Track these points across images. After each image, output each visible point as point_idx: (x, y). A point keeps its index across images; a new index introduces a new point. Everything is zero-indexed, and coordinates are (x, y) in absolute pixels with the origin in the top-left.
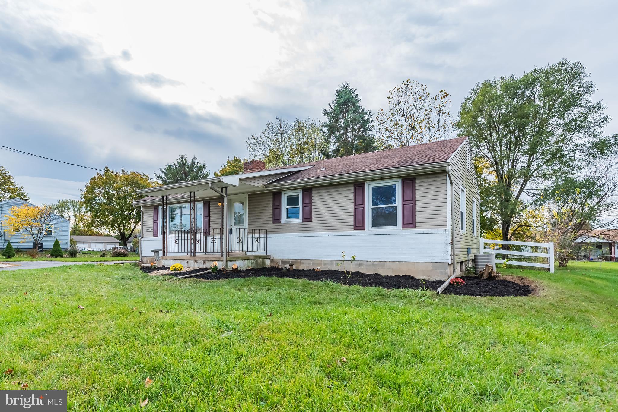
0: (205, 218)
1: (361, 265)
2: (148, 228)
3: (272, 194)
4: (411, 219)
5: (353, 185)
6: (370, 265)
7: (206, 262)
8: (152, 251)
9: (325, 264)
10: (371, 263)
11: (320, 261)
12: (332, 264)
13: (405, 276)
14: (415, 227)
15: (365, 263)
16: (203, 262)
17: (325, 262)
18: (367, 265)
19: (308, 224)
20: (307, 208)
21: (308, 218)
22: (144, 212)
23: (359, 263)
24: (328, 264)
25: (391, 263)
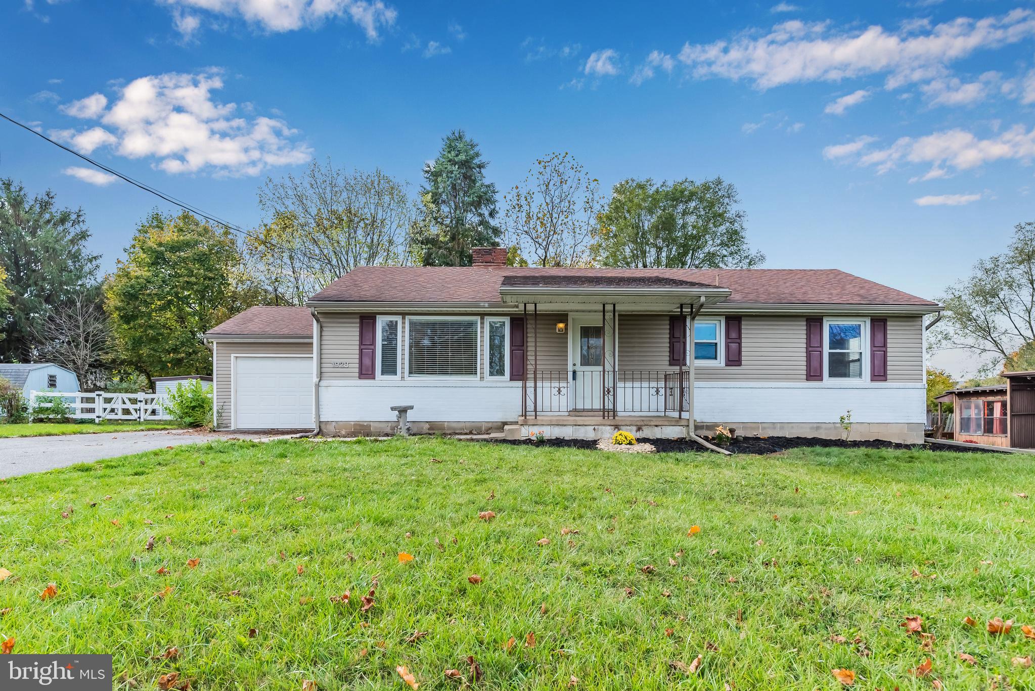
0: (514, 348)
1: (818, 428)
2: (339, 361)
3: (668, 318)
4: (883, 370)
5: (805, 319)
6: (830, 428)
7: (644, 428)
8: (393, 409)
9: (763, 429)
10: (832, 425)
11: (755, 425)
12: (775, 428)
13: (877, 440)
14: (886, 380)
15: (823, 425)
16: (635, 428)
17: (764, 425)
18: (826, 429)
19: (734, 369)
20: (734, 346)
21: (734, 360)
22: (324, 325)
23: (815, 425)
24: (769, 428)
25: (858, 425)
